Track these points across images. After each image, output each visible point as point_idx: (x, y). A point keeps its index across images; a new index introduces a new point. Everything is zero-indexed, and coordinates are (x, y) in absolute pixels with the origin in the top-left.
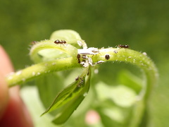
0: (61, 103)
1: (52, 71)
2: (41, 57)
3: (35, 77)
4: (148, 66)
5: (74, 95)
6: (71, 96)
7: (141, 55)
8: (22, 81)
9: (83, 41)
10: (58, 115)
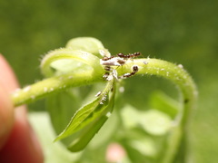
0: (79, 125)
1: (68, 86)
2: (54, 70)
3: (47, 93)
4: (184, 81)
5: (96, 116)
6: (91, 115)
7: (176, 68)
8: (30, 100)
9: (107, 50)
10: (75, 142)
